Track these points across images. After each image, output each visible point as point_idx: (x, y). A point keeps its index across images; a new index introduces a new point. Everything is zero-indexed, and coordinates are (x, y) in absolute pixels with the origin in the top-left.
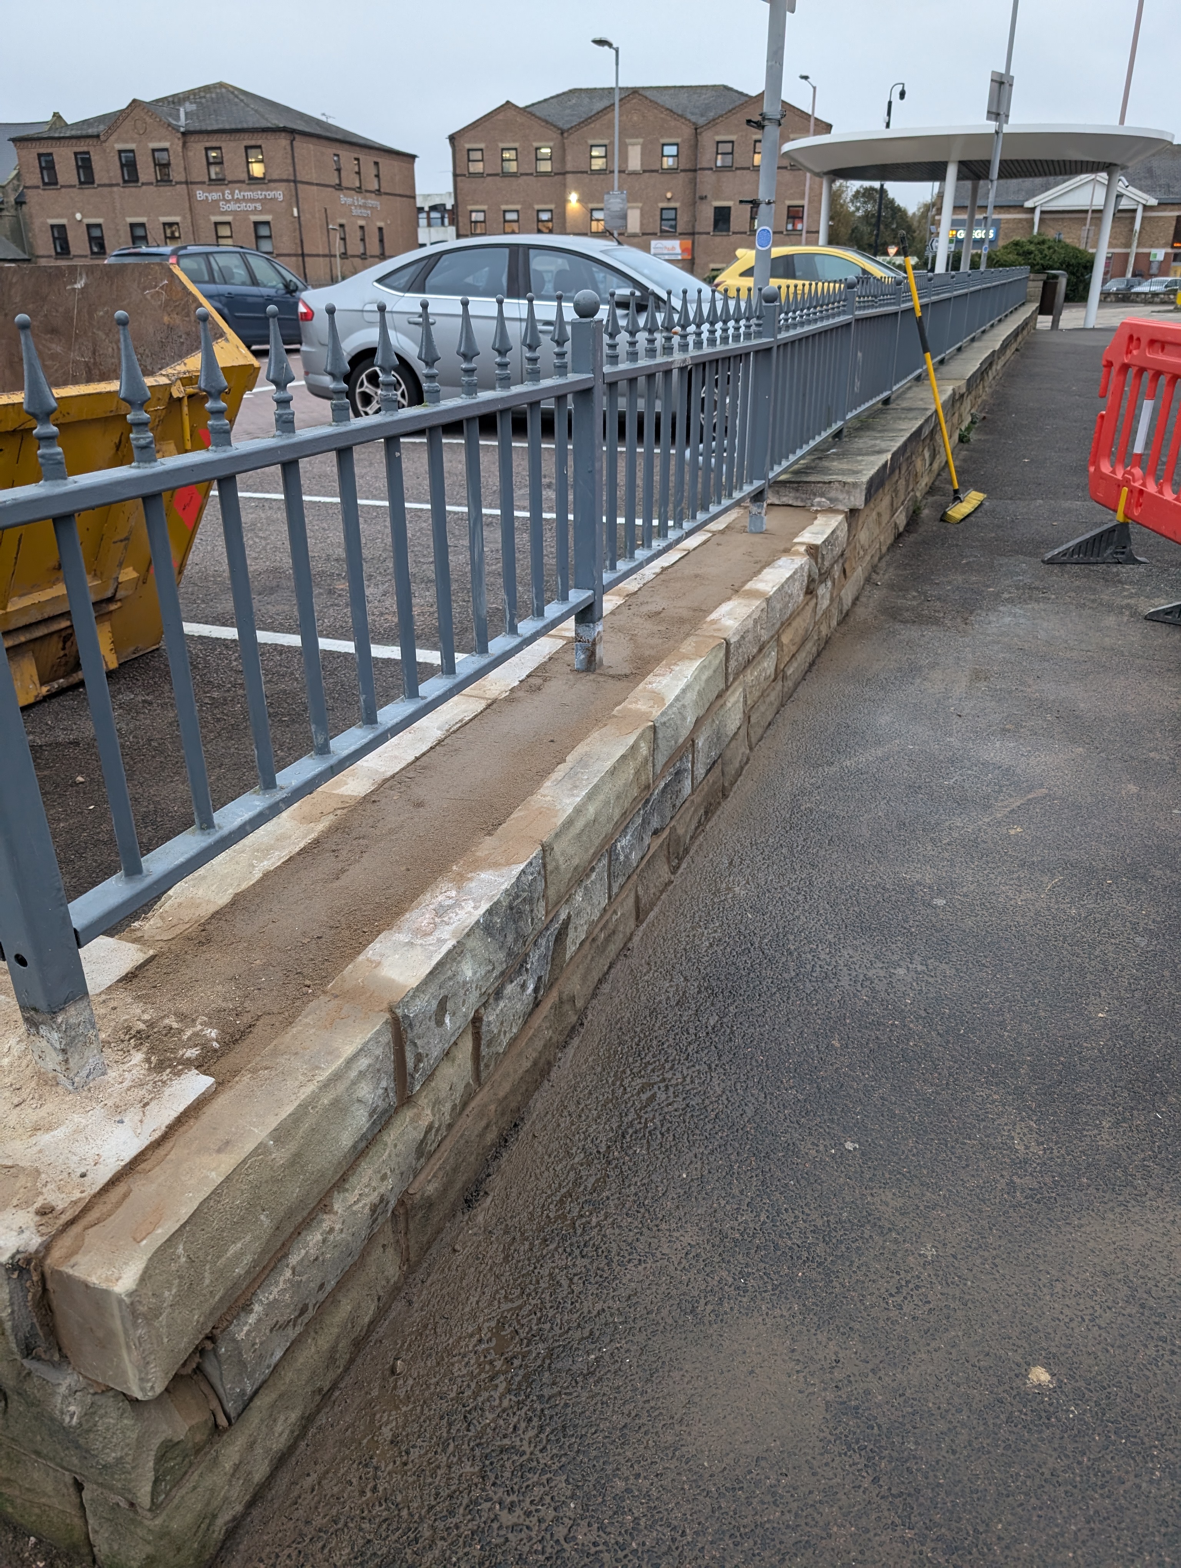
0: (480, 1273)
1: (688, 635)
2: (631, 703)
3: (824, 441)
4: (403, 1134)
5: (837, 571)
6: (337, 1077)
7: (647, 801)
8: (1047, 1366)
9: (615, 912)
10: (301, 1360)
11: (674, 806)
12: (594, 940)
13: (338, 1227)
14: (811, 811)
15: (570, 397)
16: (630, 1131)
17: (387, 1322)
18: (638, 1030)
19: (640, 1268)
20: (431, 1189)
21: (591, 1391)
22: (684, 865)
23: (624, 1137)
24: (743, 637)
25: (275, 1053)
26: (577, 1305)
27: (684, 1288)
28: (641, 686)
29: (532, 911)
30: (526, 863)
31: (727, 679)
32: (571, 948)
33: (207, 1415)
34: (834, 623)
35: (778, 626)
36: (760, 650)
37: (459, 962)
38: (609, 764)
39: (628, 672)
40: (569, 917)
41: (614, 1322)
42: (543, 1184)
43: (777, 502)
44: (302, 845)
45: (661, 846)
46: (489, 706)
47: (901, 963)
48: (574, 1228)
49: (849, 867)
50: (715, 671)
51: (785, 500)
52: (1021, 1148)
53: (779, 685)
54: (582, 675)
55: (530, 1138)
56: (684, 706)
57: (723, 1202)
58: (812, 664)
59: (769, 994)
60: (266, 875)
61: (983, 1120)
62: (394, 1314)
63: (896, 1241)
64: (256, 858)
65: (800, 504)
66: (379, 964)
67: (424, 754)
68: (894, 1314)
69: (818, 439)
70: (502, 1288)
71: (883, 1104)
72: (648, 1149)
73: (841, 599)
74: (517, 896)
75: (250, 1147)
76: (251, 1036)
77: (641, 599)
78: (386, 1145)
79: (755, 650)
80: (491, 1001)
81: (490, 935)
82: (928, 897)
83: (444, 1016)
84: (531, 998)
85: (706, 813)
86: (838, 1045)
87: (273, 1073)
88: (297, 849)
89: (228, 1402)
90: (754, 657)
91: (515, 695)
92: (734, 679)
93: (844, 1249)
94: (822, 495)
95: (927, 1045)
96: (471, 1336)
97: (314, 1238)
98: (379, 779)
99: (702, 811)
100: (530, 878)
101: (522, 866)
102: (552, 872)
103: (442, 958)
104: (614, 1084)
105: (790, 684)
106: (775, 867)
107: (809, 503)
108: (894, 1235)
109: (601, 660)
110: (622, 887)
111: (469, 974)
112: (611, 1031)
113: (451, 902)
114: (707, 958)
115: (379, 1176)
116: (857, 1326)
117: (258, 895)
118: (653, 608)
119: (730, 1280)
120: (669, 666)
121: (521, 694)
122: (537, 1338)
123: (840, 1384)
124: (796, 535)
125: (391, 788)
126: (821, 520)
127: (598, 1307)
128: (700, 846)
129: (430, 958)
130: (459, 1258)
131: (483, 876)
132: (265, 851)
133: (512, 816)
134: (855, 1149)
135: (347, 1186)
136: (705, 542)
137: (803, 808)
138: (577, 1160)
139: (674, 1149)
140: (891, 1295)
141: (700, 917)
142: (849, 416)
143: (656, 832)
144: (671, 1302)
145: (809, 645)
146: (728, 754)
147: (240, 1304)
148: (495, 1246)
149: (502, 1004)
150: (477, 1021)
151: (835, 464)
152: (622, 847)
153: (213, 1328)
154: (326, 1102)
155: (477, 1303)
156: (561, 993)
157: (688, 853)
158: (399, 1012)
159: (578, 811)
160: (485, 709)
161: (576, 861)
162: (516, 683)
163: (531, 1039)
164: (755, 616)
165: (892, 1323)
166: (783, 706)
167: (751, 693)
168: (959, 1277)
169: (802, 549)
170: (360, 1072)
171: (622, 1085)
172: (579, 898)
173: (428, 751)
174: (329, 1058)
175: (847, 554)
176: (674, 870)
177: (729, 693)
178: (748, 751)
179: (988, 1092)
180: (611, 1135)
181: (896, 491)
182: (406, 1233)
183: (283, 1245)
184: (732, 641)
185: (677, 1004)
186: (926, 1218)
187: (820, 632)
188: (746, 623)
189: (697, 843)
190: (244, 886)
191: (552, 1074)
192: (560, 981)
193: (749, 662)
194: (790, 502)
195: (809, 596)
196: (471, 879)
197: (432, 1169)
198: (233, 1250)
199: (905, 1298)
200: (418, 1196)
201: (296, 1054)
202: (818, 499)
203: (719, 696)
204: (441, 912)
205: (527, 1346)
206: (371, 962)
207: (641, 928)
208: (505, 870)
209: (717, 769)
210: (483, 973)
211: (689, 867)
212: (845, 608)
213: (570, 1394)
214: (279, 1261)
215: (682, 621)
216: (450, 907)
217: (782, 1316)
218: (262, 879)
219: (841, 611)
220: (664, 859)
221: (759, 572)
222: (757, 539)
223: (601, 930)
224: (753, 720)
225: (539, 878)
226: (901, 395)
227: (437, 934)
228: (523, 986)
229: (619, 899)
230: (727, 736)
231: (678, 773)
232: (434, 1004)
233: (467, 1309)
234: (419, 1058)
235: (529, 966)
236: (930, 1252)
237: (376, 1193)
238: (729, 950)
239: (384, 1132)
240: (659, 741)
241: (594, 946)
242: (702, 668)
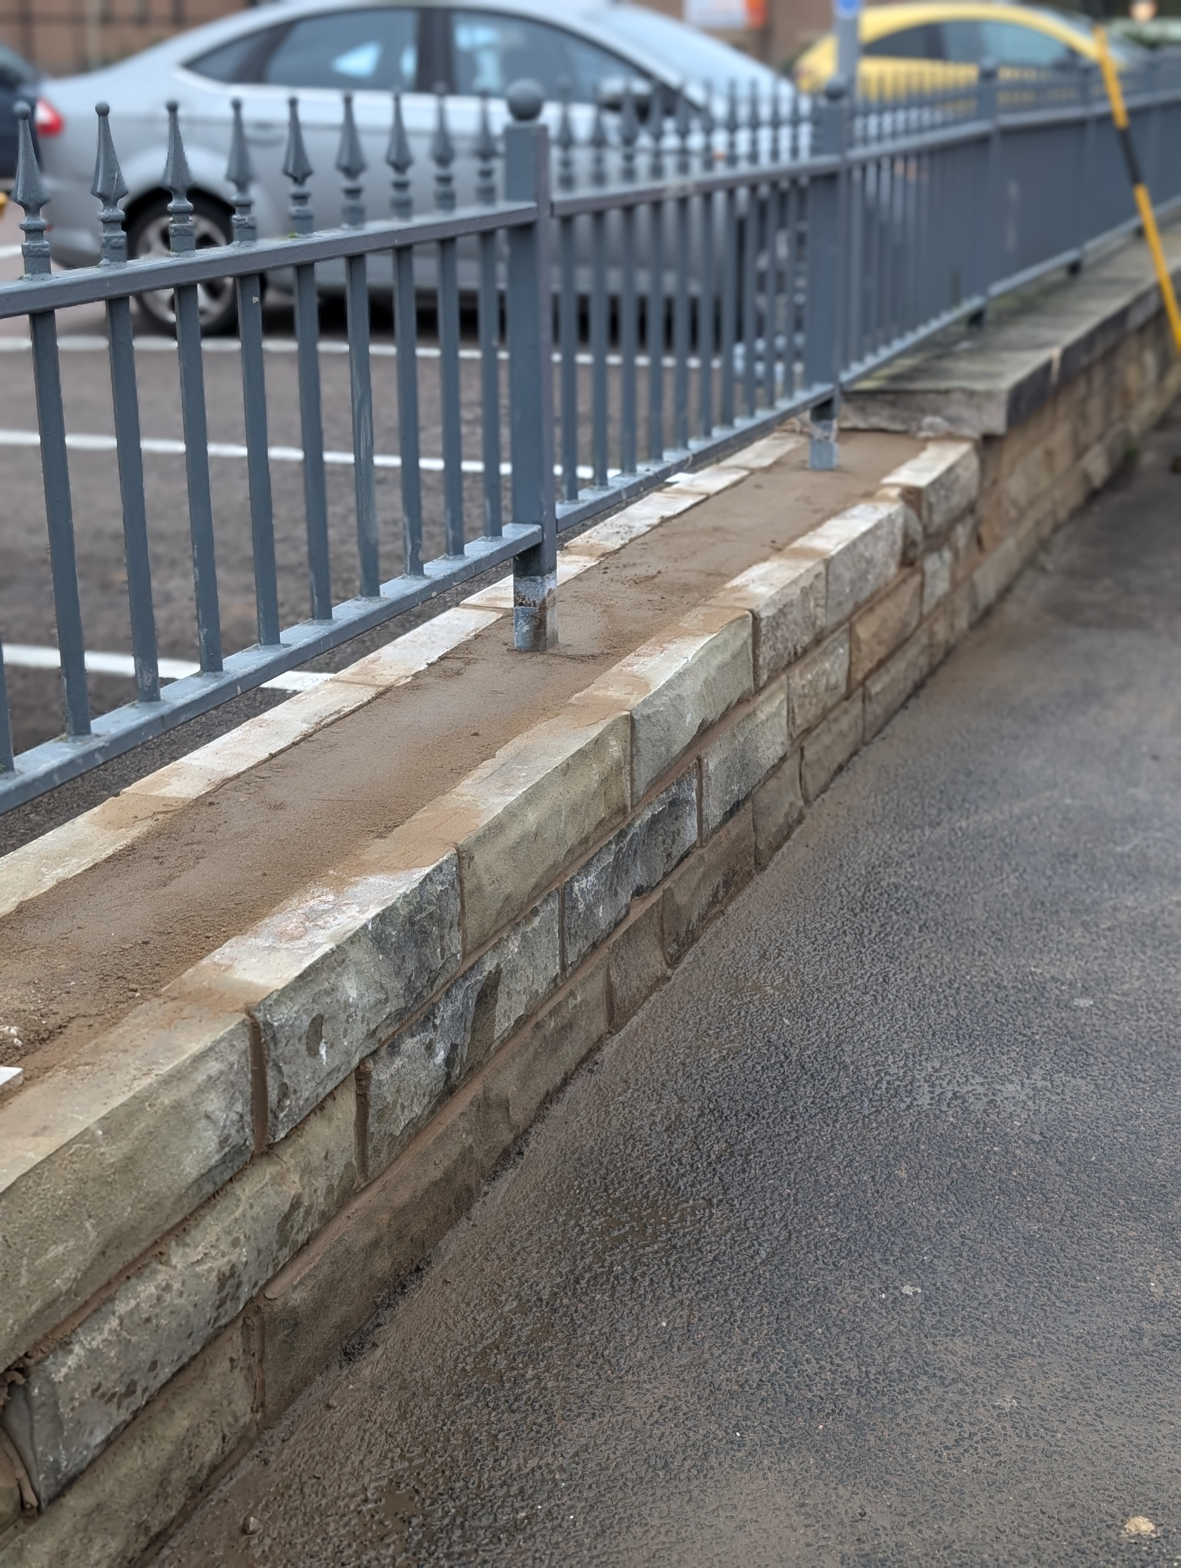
0: (365, 1431)
1: (695, 605)
2: (599, 688)
3: (944, 330)
4: (261, 1193)
5: (962, 534)
6: (178, 1076)
7: (622, 834)
8: (1152, 1516)
9: (572, 994)
10: (124, 1470)
11: (669, 855)
12: (538, 1026)
13: (176, 1286)
14: (897, 888)
15: (501, 234)
16: (587, 1275)
17: (234, 1481)
18: (605, 1161)
19: (593, 1423)
20: (297, 1298)
21: (519, 1546)
22: (688, 958)
23: (578, 1283)
24: (782, 612)
25: (96, 1050)
26: (503, 1463)
27: (655, 1443)
28: (615, 669)
29: (442, 937)
30: (432, 867)
31: (756, 676)
32: (502, 1025)
33: (14, 1484)
34: (962, 623)
35: (848, 607)
36: (818, 641)
37: (339, 975)
38: (559, 760)
39: (596, 651)
40: (498, 971)
41: (554, 1480)
42: (458, 1335)
43: (862, 424)
44: (110, 852)
45: (648, 914)
46: (379, 695)
47: (1014, 1078)
48: (501, 1381)
49: (947, 959)
50: (734, 657)
51: (876, 421)
52: (1160, 1291)
53: (856, 707)
54: (524, 656)
55: (440, 1284)
56: (680, 697)
57: (717, 1353)
58: (919, 687)
59: (806, 1116)
60: (62, 884)
61: (1108, 1260)
62: (243, 1473)
63: (961, 1392)
64: (45, 865)
65: (898, 426)
66: (229, 967)
67: (282, 751)
68: (949, 1467)
69: (935, 325)
70: (398, 1446)
71: (963, 1243)
72: (613, 1295)
73: (973, 586)
74: (420, 909)
75: (73, 1131)
76: (62, 1036)
77: (625, 560)
78: (239, 1200)
79: (807, 639)
80: (383, 1052)
81: (382, 949)
82: (1066, 997)
83: (319, 1043)
84: (440, 1072)
85: (727, 884)
86: (903, 1175)
87: (96, 1068)
88: (104, 856)
89: (38, 1474)
90: (805, 651)
91: (421, 682)
92: (771, 679)
93: (886, 1401)
94: (936, 412)
95: (1039, 1174)
96: (353, 1496)
97: (147, 1289)
98: (217, 779)
99: (718, 879)
100: (440, 888)
101: (427, 870)
102: (472, 893)
103: (317, 962)
104: (565, 1223)
105: (877, 709)
106: (832, 960)
107: (914, 426)
108: (960, 1385)
109: (555, 635)
110: (584, 958)
111: (353, 994)
112: (565, 1162)
113: (326, 907)
114: (715, 1074)
115: (230, 1239)
116: (894, 1480)
117: (54, 902)
118: (641, 571)
119: (721, 1434)
120: (660, 643)
121: (428, 680)
122: (446, 1497)
123: (864, 1538)
124: (887, 472)
125: (235, 789)
126: (932, 452)
127: (532, 1463)
128: (717, 934)
129: (300, 961)
130: (336, 1416)
131: (371, 880)
132: (60, 858)
133: (414, 817)
134: (915, 1293)
135: (188, 1240)
136: (735, 484)
137: (884, 883)
138: (507, 1308)
139: (650, 1296)
140: (947, 1448)
141: (710, 1024)
142: (997, 288)
143: (639, 892)
144: (636, 1457)
145: (912, 652)
146: (764, 798)
147: (59, 1336)
148: (387, 1403)
149: (398, 1062)
150: (361, 1075)
151: (963, 365)
152: (581, 890)
153: (26, 1355)
154: (166, 1101)
155: (361, 1462)
156: (486, 1090)
157: (695, 940)
158: (259, 1016)
159: (512, 813)
160: (374, 699)
161: (508, 887)
162: (423, 667)
163: (440, 1138)
164: (805, 583)
165: (944, 1476)
166: (866, 744)
167: (801, 706)
168: (1046, 1429)
169: (894, 493)
170: (210, 1077)
171: (577, 1224)
172: (514, 946)
173: (289, 747)
174: (170, 1054)
175: (983, 510)
176: (674, 961)
177: (761, 698)
178: (801, 803)
179: (1120, 1228)
180: (559, 1280)
181: (1084, 417)
182: (261, 1361)
183: (109, 1283)
184: (763, 615)
185: (667, 1130)
186: (1007, 1368)
187: (932, 634)
188: (788, 591)
189: (712, 929)
190: (31, 895)
191: (472, 1210)
192: (487, 1071)
193: (797, 657)
194: (884, 424)
195: (907, 571)
196: (356, 884)
197: (299, 1273)
198: (56, 1251)
199: (966, 1451)
200: (278, 1302)
201: (126, 1051)
202: (928, 420)
203: (742, 701)
204: (313, 916)
205: (431, 1504)
206: (220, 965)
207: (617, 1038)
208: (403, 875)
209: (744, 817)
210: (372, 1000)
211: (697, 960)
212: (983, 602)
213: (490, 1551)
214: (104, 1303)
215: (687, 588)
216: (325, 912)
217: (789, 1470)
218: (56, 887)
219: (974, 606)
220: (655, 941)
221: (820, 523)
222: (823, 478)
223: (551, 1014)
224: (809, 754)
225: (452, 893)
226: (1104, 261)
227: (308, 938)
228: (430, 1048)
229: (580, 976)
230: (759, 766)
231: (674, 804)
232: (306, 1021)
233: (348, 1469)
234: (284, 1091)
235: (437, 1022)
236: (1008, 1403)
237: (226, 1259)
238: (750, 1064)
239: (236, 1185)
240: (640, 744)
241: (540, 1035)
242: (711, 650)
